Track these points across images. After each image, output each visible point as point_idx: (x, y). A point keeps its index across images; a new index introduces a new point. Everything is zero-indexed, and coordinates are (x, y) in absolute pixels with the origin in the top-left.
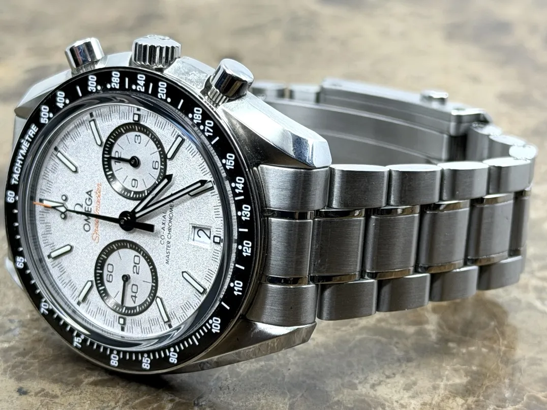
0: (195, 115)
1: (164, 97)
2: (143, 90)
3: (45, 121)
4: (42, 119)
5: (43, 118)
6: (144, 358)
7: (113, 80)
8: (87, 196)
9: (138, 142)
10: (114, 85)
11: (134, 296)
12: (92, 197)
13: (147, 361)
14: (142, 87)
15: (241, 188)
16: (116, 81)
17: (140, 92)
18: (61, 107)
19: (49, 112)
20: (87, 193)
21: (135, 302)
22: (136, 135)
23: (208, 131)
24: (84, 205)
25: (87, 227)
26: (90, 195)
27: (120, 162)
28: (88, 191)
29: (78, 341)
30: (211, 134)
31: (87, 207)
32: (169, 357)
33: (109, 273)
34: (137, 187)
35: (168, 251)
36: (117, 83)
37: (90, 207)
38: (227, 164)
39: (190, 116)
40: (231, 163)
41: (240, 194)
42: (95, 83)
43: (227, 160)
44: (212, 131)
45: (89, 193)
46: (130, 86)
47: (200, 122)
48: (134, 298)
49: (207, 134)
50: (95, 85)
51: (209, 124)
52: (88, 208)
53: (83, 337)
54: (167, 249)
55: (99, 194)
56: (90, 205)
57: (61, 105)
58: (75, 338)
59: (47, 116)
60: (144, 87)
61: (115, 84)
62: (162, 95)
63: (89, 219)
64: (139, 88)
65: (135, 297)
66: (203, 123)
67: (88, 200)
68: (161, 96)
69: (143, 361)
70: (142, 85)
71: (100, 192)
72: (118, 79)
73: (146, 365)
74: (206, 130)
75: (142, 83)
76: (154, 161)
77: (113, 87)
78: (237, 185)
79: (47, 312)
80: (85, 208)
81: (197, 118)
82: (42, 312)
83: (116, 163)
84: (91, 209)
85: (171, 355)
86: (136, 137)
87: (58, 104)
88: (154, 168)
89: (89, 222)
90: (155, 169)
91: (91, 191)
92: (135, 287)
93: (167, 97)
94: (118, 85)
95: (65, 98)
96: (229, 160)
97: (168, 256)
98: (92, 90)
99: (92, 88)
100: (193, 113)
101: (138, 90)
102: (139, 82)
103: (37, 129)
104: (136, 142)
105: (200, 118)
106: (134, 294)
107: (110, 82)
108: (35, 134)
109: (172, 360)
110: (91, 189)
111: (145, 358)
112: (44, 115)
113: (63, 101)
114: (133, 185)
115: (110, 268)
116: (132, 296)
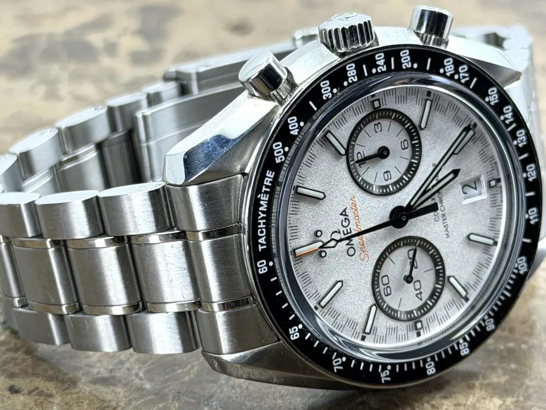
0: (446, 68)
1: (409, 66)
2: (384, 69)
3: (281, 159)
4: (276, 159)
5: (278, 157)
6: (460, 346)
7: (349, 75)
8: (343, 218)
9: (378, 130)
10: (351, 80)
11: (418, 294)
12: (348, 216)
13: (465, 345)
14: (383, 66)
15: (510, 117)
16: (352, 74)
17: (382, 72)
18: (296, 134)
19: (283, 148)
20: (341, 214)
21: (421, 299)
22: (375, 125)
23: (464, 77)
24: (342, 229)
25: (351, 252)
26: (346, 215)
27: (365, 163)
28: (341, 212)
29: (385, 375)
30: (468, 79)
31: (345, 229)
32: (486, 326)
33: (386, 286)
34: (390, 179)
35: (445, 224)
36: (354, 76)
37: (348, 228)
38: (491, 100)
39: (442, 71)
40: (495, 97)
41: (511, 123)
42: (329, 88)
43: (490, 97)
44: (467, 75)
45: (343, 212)
46: (369, 71)
47: (453, 72)
48: (419, 296)
49: (463, 81)
50: (329, 90)
51: (463, 69)
52: (347, 230)
53: (389, 367)
54: (444, 223)
55: (354, 208)
56: (347, 226)
57: (295, 132)
58: (381, 374)
59: (282, 152)
60: (385, 66)
61: (353, 78)
62: (407, 64)
63: (352, 240)
64: (380, 69)
65: (421, 293)
66: (457, 72)
67: (344, 221)
68: (405, 66)
69: (461, 348)
70: (382, 64)
71: (355, 206)
72: (355, 71)
73: (464, 351)
74: (461, 78)
75: (381, 62)
76: (401, 142)
77: (350, 81)
78: (506, 116)
79: (341, 368)
80: (343, 231)
81: (450, 69)
82: (335, 371)
83: (361, 166)
84: (350, 228)
85: (486, 324)
86: (376, 126)
87: (292, 133)
88: (403, 149)
89: (353, 245)
90: (405, 148)
91: (345, 211)
92: (417, 283)
93: (412, 65)
94: (356, 77)
95: (298, 122)
96: (491, 95)
97: (447, 230)
98: (327, 98)
99: (327, 95)
100: (444, 67)
101: (379, 71)
102: (378, 63)
103: (274, 173)
104: (376, 132)
105: (453, 68)
106: (418, 292)
107: (347, 78)
108: (271, 180)
109: (489, 328)
110: (345, 208)
111: (461, 344)
112: (278, 153)
113: (297, 126)
114: (386, 179)
115: (385, 280)
116: (417, 295)
